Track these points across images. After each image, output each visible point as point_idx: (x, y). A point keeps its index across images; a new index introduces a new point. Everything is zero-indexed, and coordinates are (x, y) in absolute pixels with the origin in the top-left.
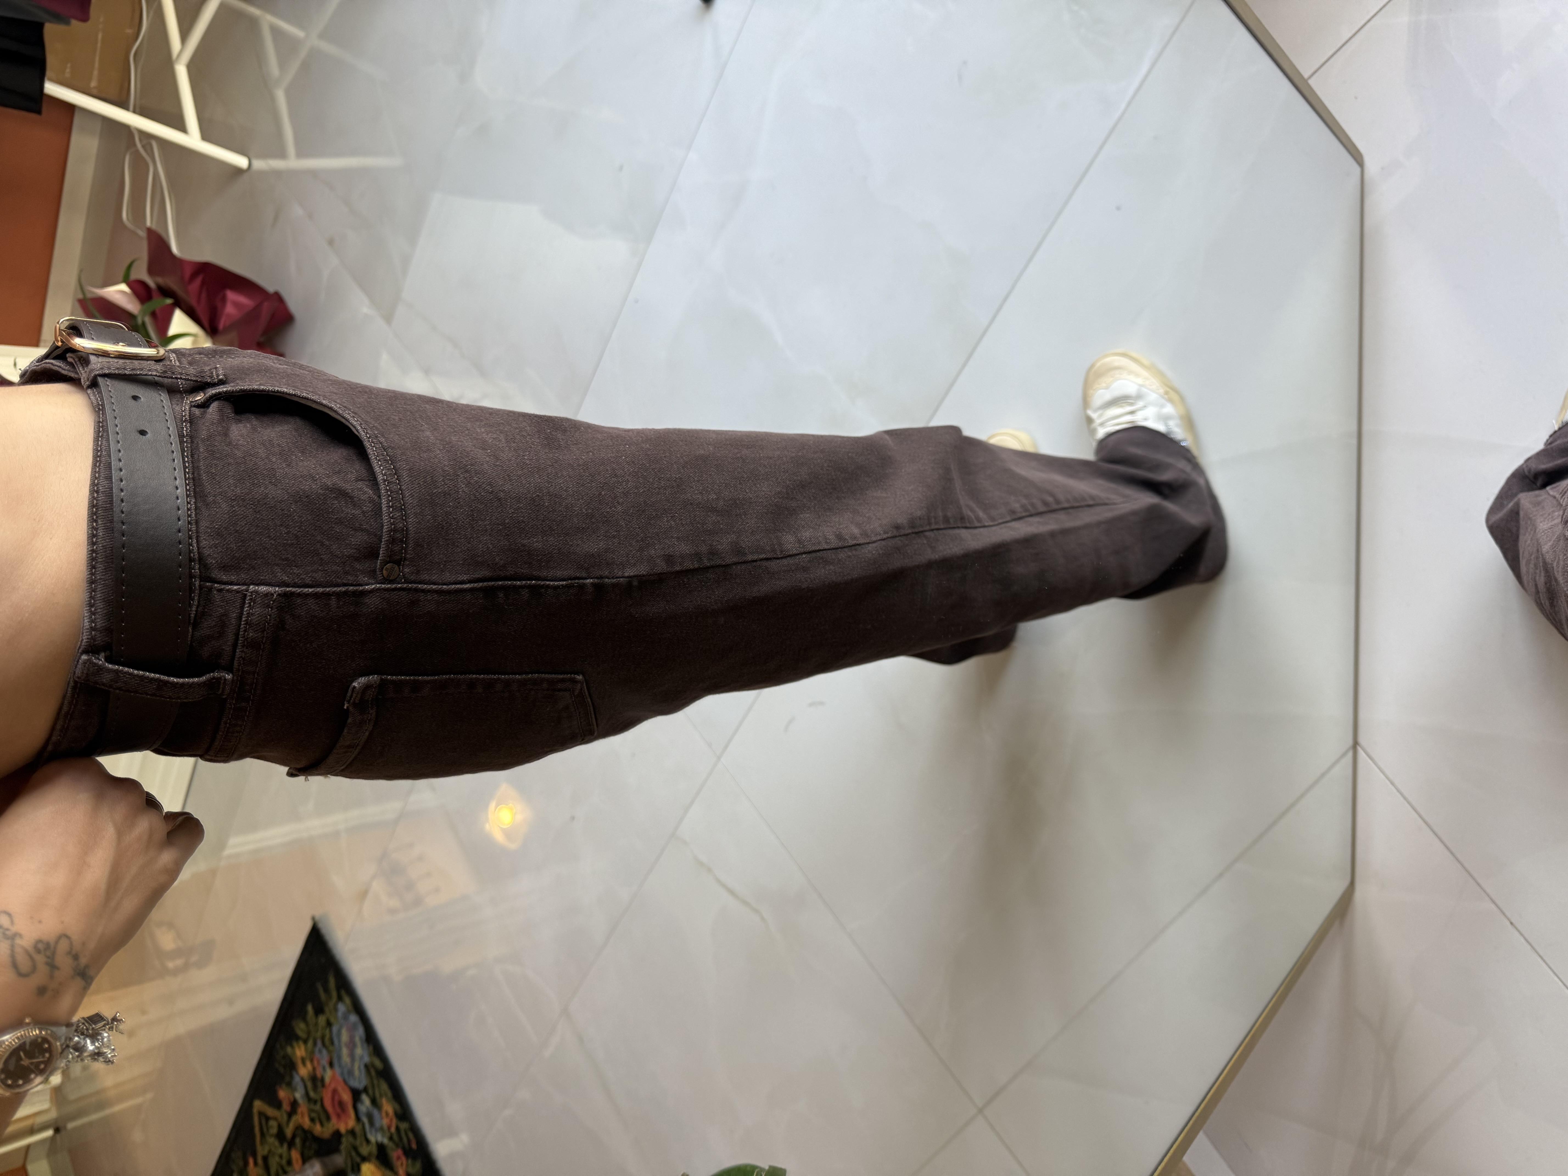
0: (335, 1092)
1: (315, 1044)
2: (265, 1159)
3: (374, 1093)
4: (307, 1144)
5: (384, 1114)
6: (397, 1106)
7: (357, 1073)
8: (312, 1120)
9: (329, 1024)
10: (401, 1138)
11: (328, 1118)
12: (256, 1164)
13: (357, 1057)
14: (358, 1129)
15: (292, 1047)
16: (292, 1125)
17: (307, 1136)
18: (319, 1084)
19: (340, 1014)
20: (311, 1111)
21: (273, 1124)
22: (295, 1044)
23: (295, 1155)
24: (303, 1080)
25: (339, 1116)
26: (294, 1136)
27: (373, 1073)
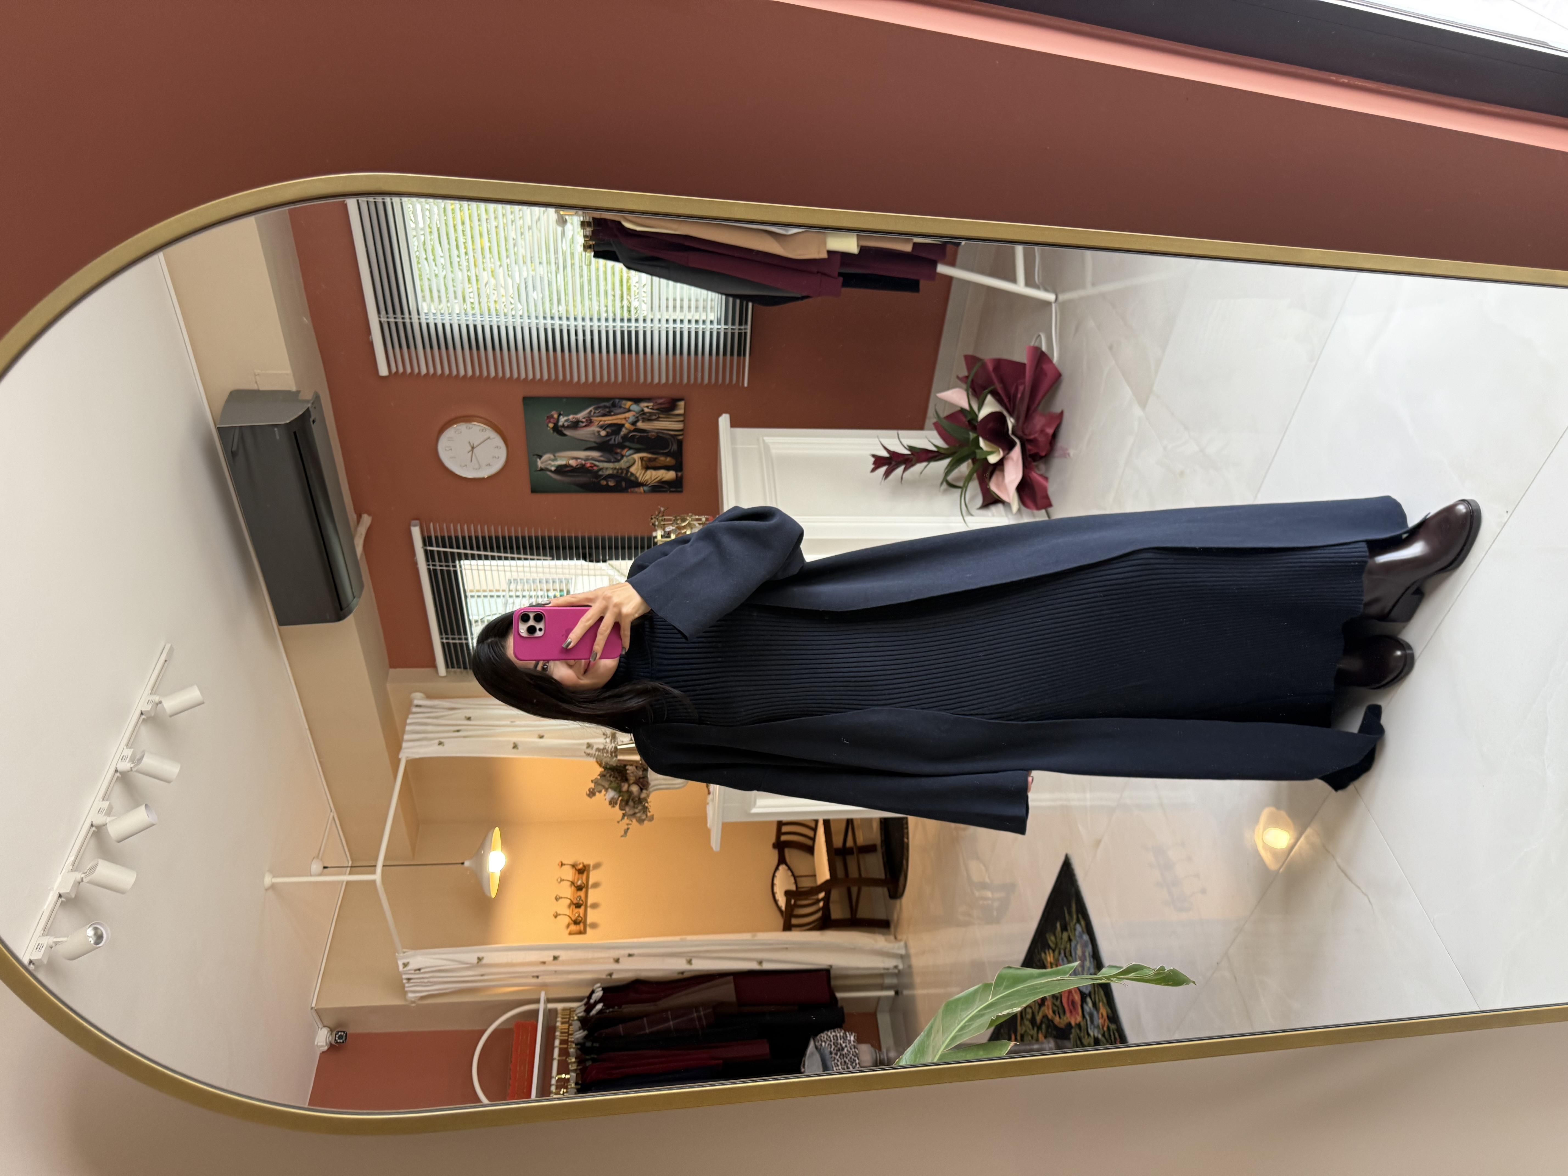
1: (1060, 953)
2: (1022, 1036)
3: (1095, 998)
4: (1050, 1030)
5: (1100, 1016)
6: (1109, 1011)
8: (1054, 1012)
9: (1070, 940)
10: (1110, 1036)
11: (1064, 1012)
13: (1086, 969)
14: (1082, 1024)
15: (1045, 954)
16: (1041, 1014)
17: (1050, 1023)
19: (1077, 933)
20: (1054, 1004)
22: (1047, 952)
23: (1041, 1036)
25: (1071, 1012)
26: (1042, 1022)
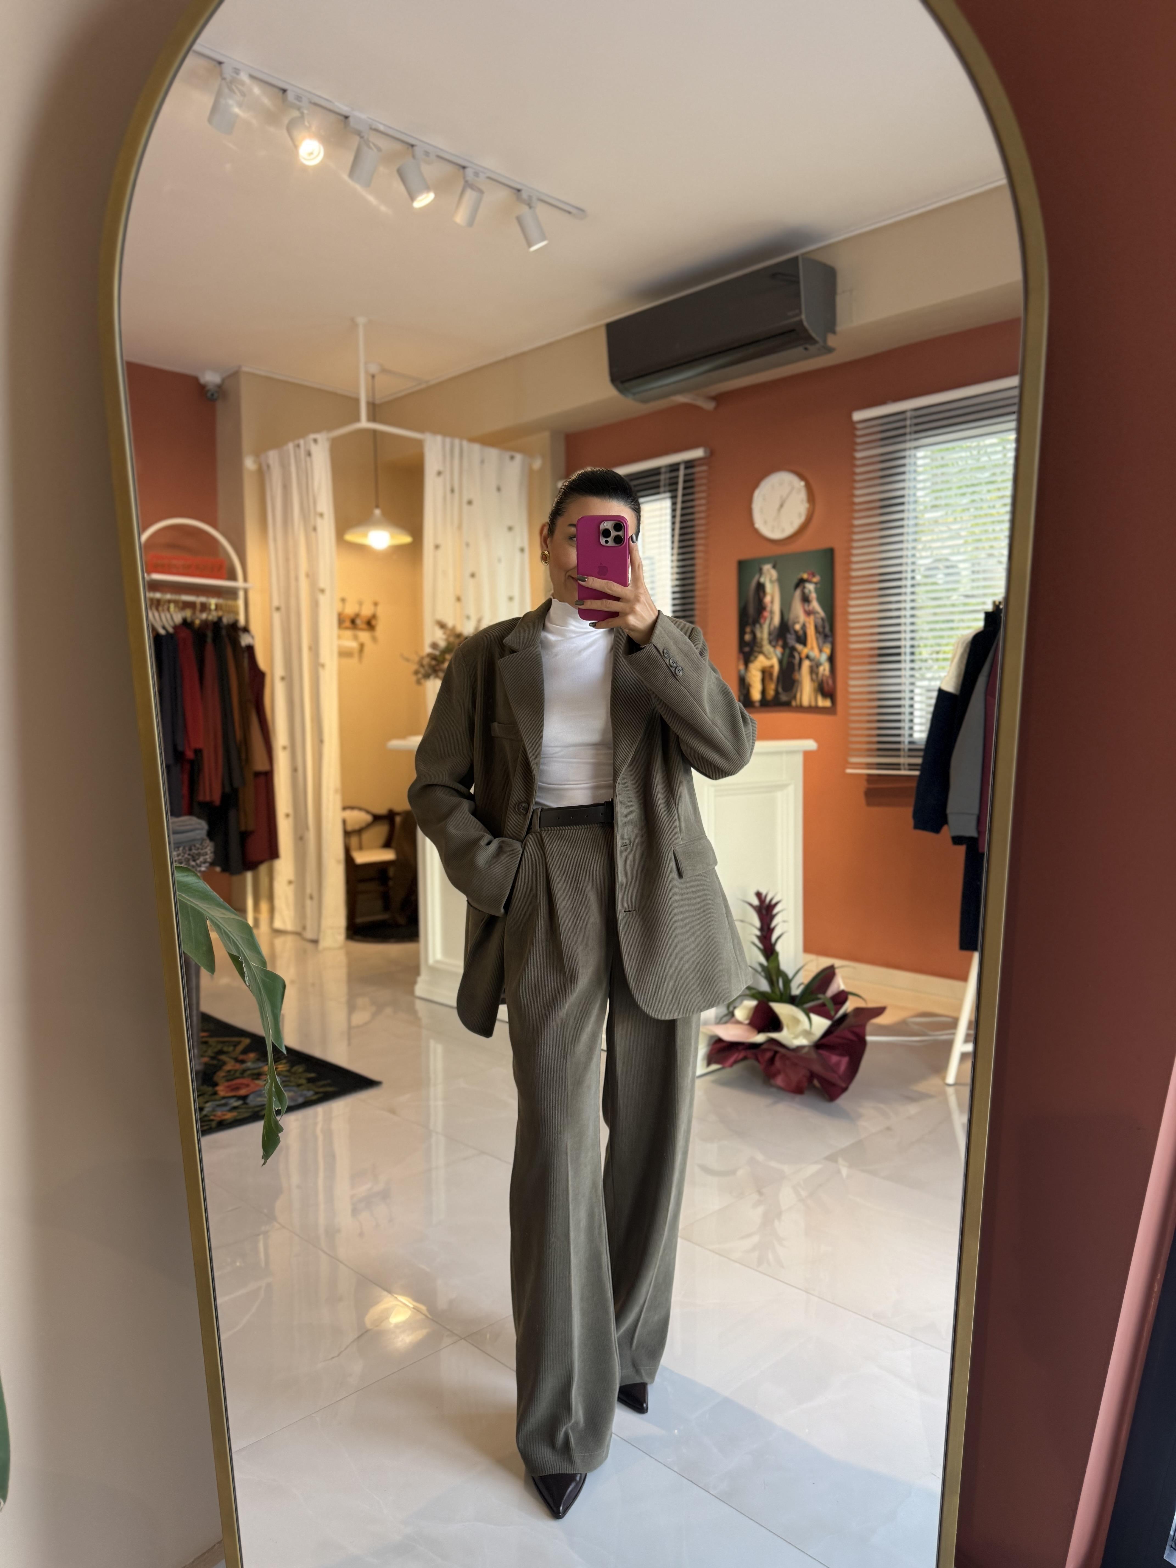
0: (248, 1086)
1: (286, 1076)
3: (243, 1108)
4: (212, 1067)
5: (224, 1113)
6: (228, 1122)
7: (259, 1099)
8: (229, 1071)
9: (299, 1085)
10: (208, 1121)
11: (228, 1081)
12: (203, 1037)
14: (217, 1097)
15: (285, 1063)
16: (227, 1059)
17: (218, 1067)
18: (255, 1077)
19: (305, 1093)
20: (236, 1071)
21: (231, 1049)
22: (288, 1065)
23: (206, 1059)
24: (260, 1068)
25: (229, 1087)
26: (219, 1060)
27: (257, 1109)
